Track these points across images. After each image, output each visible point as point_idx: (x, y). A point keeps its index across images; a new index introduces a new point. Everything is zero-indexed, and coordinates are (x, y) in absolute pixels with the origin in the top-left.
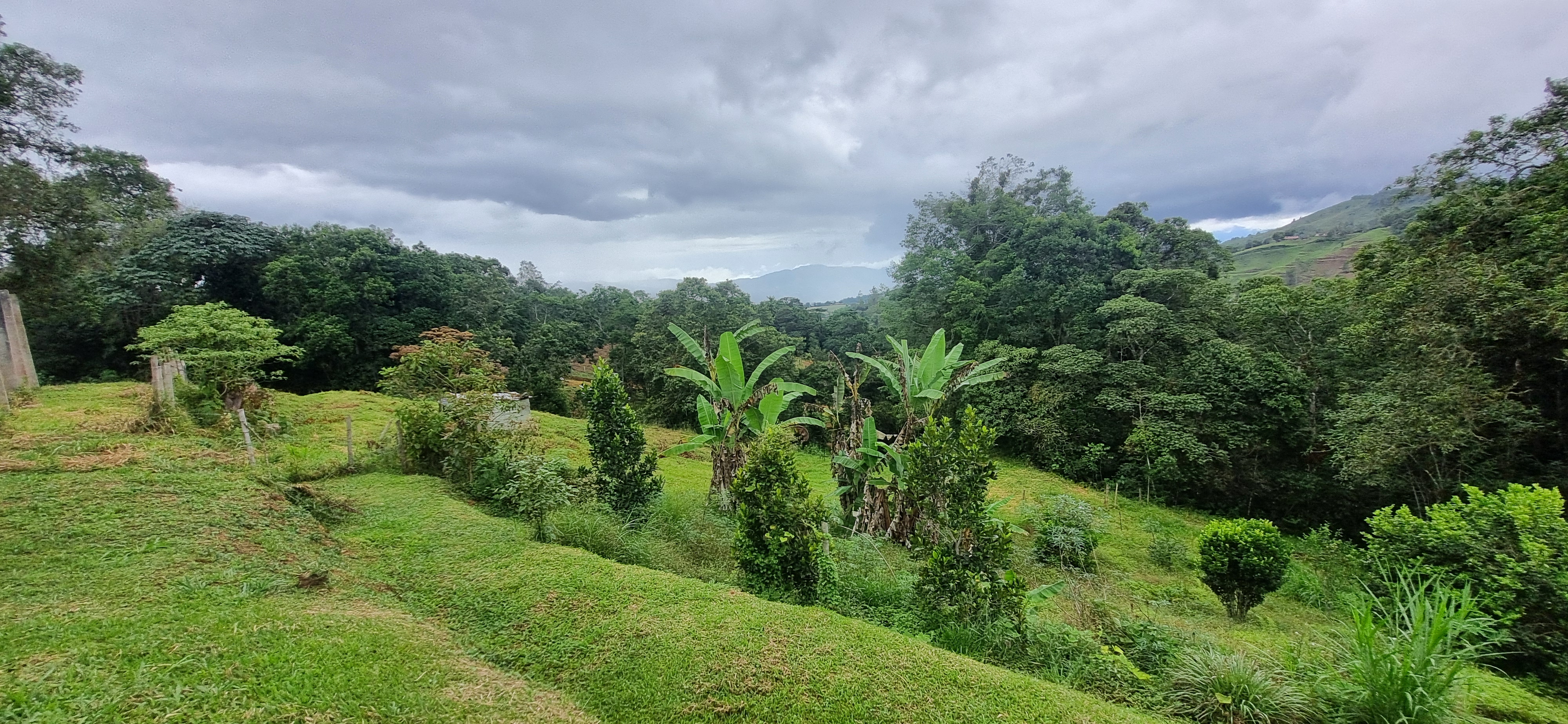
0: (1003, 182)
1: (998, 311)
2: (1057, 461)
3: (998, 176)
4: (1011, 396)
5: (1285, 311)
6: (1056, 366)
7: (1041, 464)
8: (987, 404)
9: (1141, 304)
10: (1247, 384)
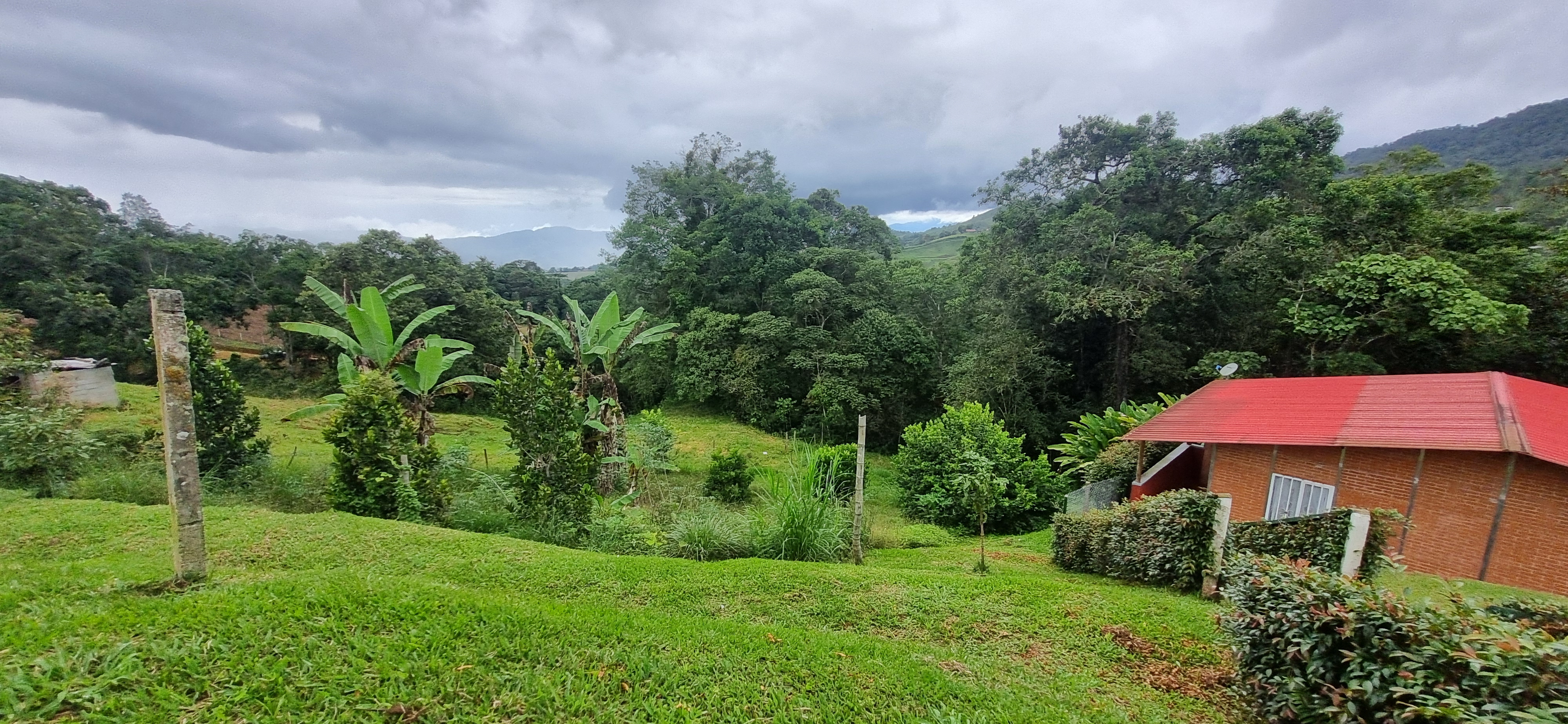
0: (715, 158)
1: (709, 279)
2: (755, 415)
3: (710, 152)
4: (717, 358)
5: (922, 287)
6: (754, 331)
7: (743, 419)
8: (697, 367)
9: (819, 277)
10: (893, 345)
